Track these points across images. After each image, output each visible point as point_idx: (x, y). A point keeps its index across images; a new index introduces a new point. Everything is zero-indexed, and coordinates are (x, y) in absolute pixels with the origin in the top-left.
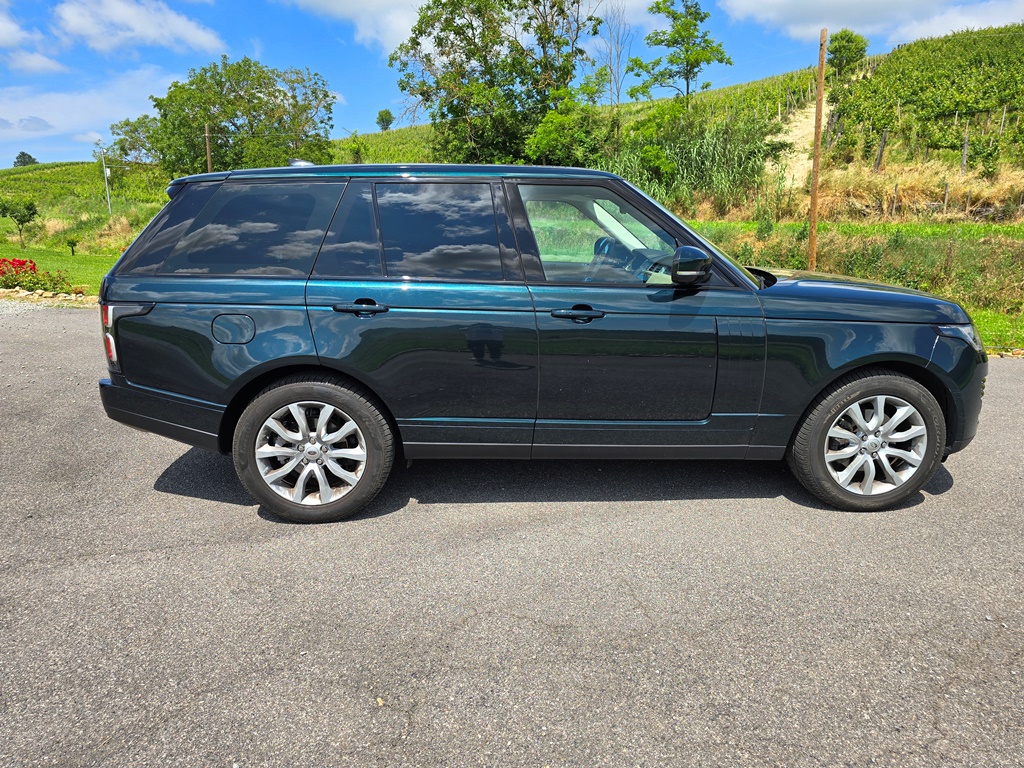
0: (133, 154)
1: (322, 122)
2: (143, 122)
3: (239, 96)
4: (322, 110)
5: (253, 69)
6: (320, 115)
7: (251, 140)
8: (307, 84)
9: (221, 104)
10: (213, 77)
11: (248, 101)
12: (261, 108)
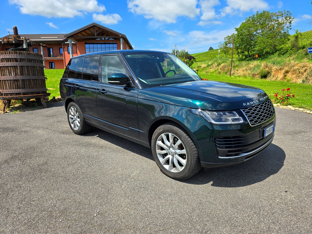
0: (229, 45)
1: (287, 28)
3: (260, 24)
4: (288, 23)
5: (266, 14)
6: (287, 25)
7: (260, 37)
8: (284, 16)
9: (253, 27)
10: (252, 19)
11: (262, 25)
12: (266, 26)
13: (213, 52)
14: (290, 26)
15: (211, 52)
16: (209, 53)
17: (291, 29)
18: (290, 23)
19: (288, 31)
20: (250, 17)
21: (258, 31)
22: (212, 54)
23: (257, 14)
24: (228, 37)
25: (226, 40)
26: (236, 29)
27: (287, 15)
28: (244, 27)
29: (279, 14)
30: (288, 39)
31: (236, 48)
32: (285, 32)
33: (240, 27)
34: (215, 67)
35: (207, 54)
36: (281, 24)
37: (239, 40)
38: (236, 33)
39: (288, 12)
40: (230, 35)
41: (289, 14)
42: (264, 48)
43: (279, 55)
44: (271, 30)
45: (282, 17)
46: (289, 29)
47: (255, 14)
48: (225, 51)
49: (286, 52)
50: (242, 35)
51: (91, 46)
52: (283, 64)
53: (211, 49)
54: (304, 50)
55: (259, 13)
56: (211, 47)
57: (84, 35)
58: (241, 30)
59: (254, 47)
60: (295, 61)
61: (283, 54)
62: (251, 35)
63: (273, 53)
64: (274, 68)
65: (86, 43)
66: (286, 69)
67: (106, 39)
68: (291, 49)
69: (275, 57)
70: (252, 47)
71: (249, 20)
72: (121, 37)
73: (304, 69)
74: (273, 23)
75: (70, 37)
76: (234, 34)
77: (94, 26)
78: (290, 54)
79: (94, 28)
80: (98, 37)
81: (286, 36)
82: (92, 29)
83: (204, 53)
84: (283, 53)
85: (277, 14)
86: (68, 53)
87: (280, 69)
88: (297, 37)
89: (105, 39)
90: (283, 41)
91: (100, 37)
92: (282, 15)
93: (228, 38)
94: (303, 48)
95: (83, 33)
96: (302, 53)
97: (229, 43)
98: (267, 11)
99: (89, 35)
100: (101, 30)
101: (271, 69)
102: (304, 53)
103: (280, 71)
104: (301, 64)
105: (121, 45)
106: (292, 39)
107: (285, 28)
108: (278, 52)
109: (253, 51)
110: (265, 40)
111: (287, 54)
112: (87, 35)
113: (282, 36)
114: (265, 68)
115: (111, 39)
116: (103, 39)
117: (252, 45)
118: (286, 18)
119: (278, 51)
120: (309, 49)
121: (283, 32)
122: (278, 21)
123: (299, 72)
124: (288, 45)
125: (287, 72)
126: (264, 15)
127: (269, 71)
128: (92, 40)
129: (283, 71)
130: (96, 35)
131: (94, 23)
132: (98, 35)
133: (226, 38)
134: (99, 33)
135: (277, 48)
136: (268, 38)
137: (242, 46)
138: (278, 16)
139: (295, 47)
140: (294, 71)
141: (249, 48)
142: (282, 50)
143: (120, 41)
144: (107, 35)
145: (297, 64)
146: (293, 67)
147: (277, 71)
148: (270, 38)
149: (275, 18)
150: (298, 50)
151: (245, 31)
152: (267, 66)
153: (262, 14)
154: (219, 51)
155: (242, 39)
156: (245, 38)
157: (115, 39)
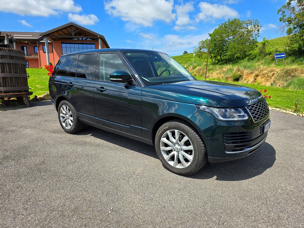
0: (203, 49)
1: (256, 35)
2: (206, 41)
3: (231, 30)
4: (256, 31)
5: (237, 21)
6: (255, 33)
7: (232, 43)
8: (252, 24)
9: (225, 33)
10: (224, 26)
11: (233, 31)
12: (236, 33)
13: (187, 55)
14: (258, 34)
15: (185, 55)
16: (184, 56)
17: (259, 36)
18: (258, 31)
19: (256, 38)
20: (222, 24)
21: (230, 38)
22: (186, 57)
23: (229, 21)
24: (202, 41)
25: (200, 44)
26: (209, 34)
27: (256, 23)
28: (217, 33)
29: (249, 22)
30: (256, 45)
31: (210, 52)
32: (254, 39)
33: (213, 33)
34: (191, 70)
35: (182, 58)
36: (250, 31)
37: (213, 45)
38: (209, 38)
39: (256, 20)
40: (204, 40)
41: (257, 23)
42: (235, 53)
43: (248, 60)
44: (241, 36)
45: (251, 25)
46: (257, 37)
47: (227, 22)
48: (200, 55)
49: (255, 58)
50: (216, 41)
51: (68, 45)
52: (253, 68)
53: (185, 52)
54: (270, 56)
55: (230, 20)
56: (185, 51)
57: (61, 35)
58: (214, 36)
59: (226, 52)
60: (264, 66)
61: (252, 60)
62: (223, 41)
63: (243, 58)
64: (246, 72)
65: (63, 43)
66: (256, 73)
67: (84, 39)
68: (259, 55)
69: (245, 62)
70: (224, 52)
71: (221, 27)
72: (100, 38)
73: (272, 73)
74: (243, 30)
75: (46, 36)
76: (207, 39)
77: (72, 26)
78: (259, 60)
79: (71, 27)
80: (75, 37)
81: (254, 42)
82: (69, 29)
83: (179, 57)
84: (252, 58)
85: (247, 22)
86: (44, 52)
87: (251, 73)
88: (264, 44)
89: (82, 39)
90: (252, 47)
91: (78, 37)
92: (251, 23)
93: (202, 43)
94: (270, 54)
95: (60, 32)
96: (269, 59)
97: (203, 48)
98: (237, 19)
99: (66, 34)
100: (78, 30)
101: (242, 73)
102: (271, 59)
103: (250, 75)
104: (269, 69)
105: (100, 46)
106: (260, 46)
107: (254, 35)
108: (247, 58)
109: (225, 56)
110: (237, 46)
111: (256, 60)
112: (64, 34)
113: (251, 42)
114: (237, 72)
115: (89, 39)
116: (81, 39)
117: (224, 50)
118: (254, 26)
119: (248, 56)
120: (276, 55)
121: (251, 39)
122: (248, 28)
123: (268, 76)
124: (256, 51)
125: (257, 76)
126: (235, 23)
127: (241, 74)
128: (69, 40)
129: (254, 75)
130: (73, 35)
131: (72, 23)
132: (76, 35)
133: (201, 43)
134: (76, 33)
135: (247, 54)
136: (238, 44)
137: (215, 51)
138: (247, 24)
139: (263, 53)
140: (263, 75)
141: (222, 52)
142: (251, 56)
143: (98, 41)
144: (85, 35)
145: (266, 68)
146: (262, 71)
147: (248, 74)
148: (241, 44)
149: (245, 26)
150: (265, 56)
151: (217, 36)
152: (239, 70)
153: (233, 21)
154: (194, 55)
155: (215, 44)
156: (217, 43)
157: (93, 39)
